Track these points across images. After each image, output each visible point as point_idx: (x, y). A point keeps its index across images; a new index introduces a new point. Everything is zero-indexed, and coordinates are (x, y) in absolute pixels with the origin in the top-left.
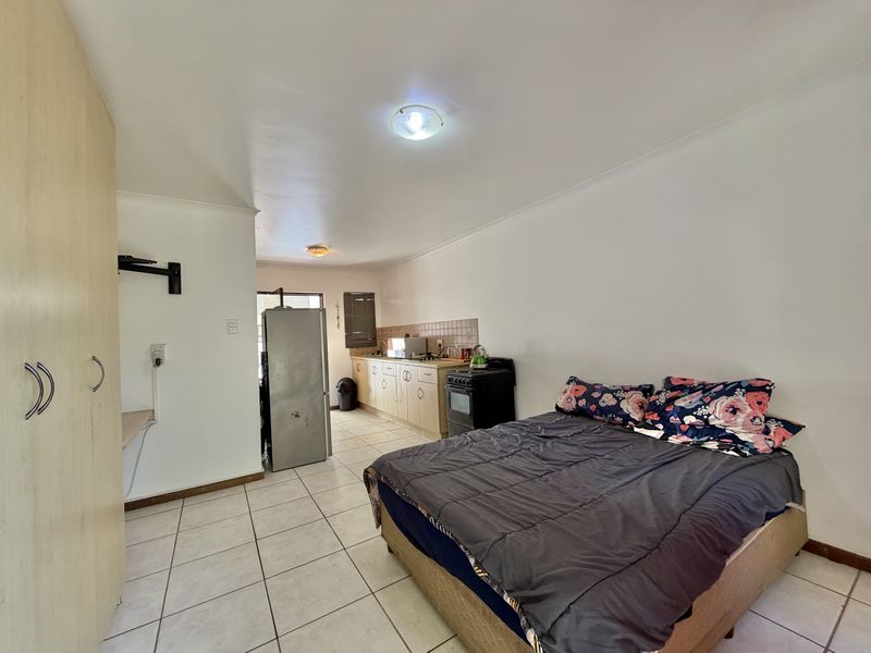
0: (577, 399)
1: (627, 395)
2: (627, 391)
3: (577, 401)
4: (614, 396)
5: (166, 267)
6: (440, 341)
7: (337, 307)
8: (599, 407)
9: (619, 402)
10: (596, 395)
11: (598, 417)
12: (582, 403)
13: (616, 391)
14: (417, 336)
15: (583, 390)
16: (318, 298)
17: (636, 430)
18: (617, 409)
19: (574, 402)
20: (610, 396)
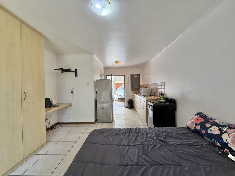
0: (196, 125)
1: (229, 131)
2: (231, 128)
3: (196, 126)
4: (220, 129)
5: (74, 70)
6: (154, 90)
7: (129, 79)
8: (207, 132)
9: (222, 133)
10: (208, 125)
11: (206, 138)
12: (198, 127)
13: (222, 126)
14: (149, 88)
15: (202, 120)
16: (124, 76)
17: (230, 156)
18: (219, 138)
19: (194, 126)
20: (217, 128)
